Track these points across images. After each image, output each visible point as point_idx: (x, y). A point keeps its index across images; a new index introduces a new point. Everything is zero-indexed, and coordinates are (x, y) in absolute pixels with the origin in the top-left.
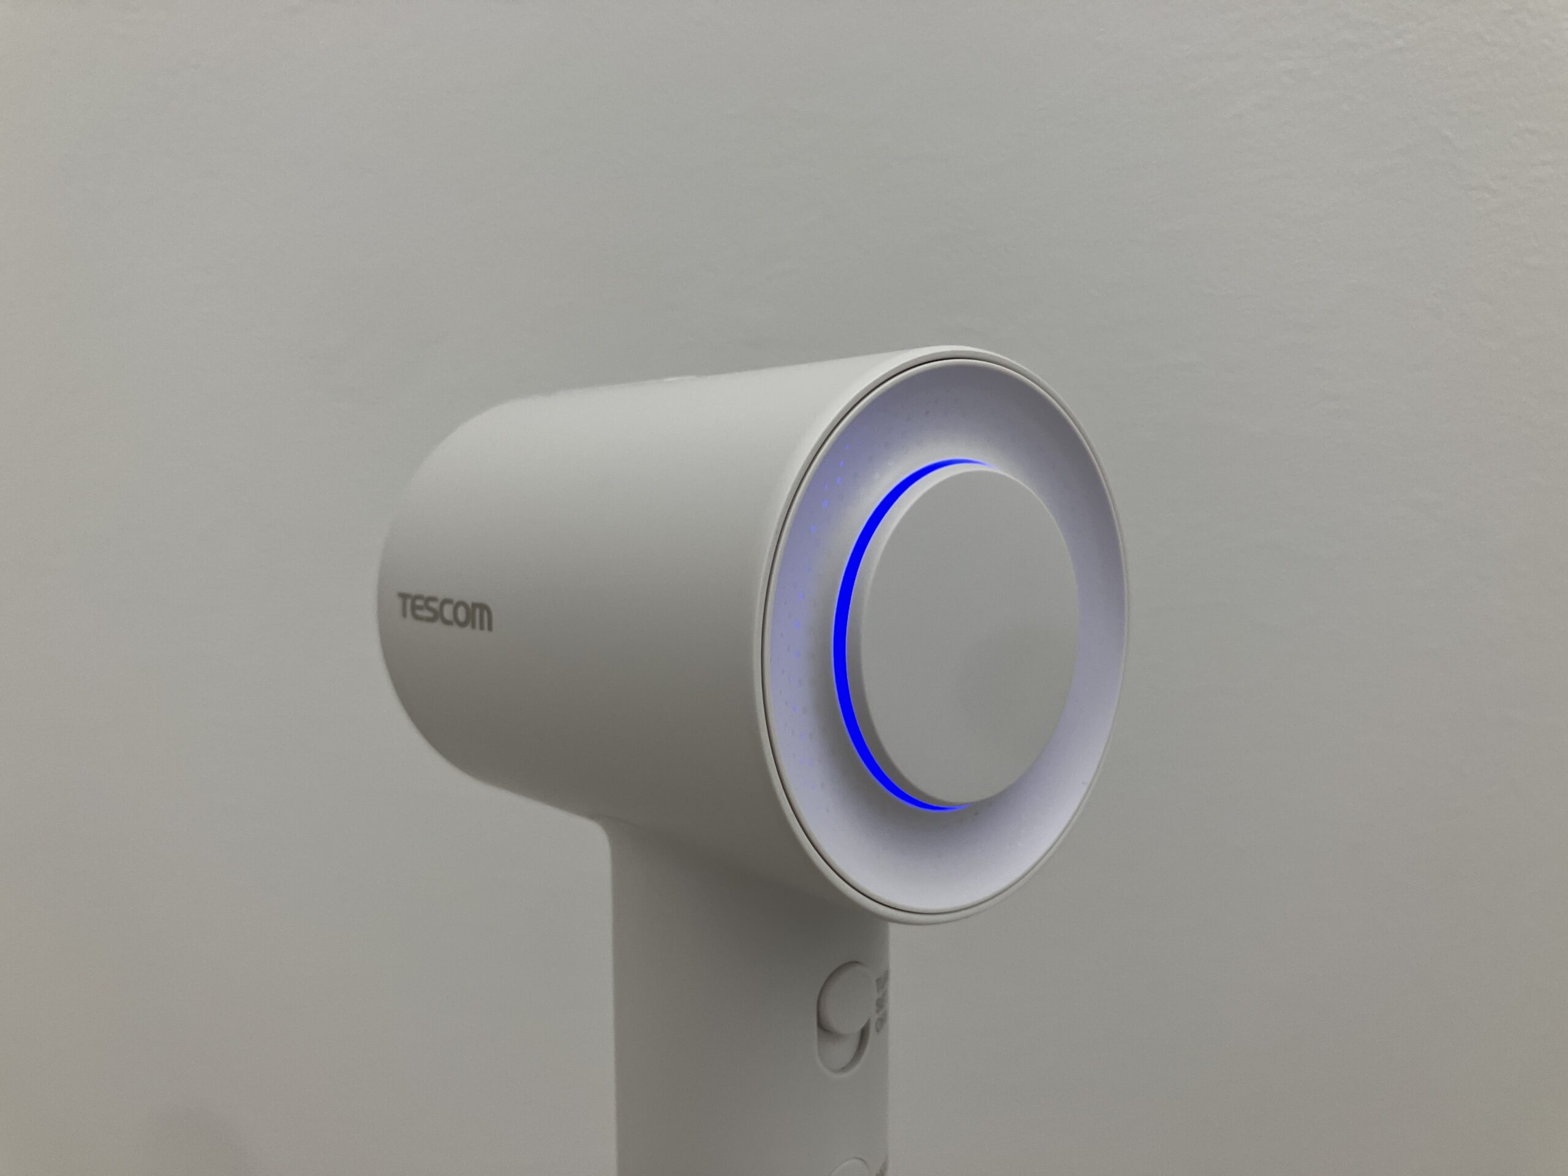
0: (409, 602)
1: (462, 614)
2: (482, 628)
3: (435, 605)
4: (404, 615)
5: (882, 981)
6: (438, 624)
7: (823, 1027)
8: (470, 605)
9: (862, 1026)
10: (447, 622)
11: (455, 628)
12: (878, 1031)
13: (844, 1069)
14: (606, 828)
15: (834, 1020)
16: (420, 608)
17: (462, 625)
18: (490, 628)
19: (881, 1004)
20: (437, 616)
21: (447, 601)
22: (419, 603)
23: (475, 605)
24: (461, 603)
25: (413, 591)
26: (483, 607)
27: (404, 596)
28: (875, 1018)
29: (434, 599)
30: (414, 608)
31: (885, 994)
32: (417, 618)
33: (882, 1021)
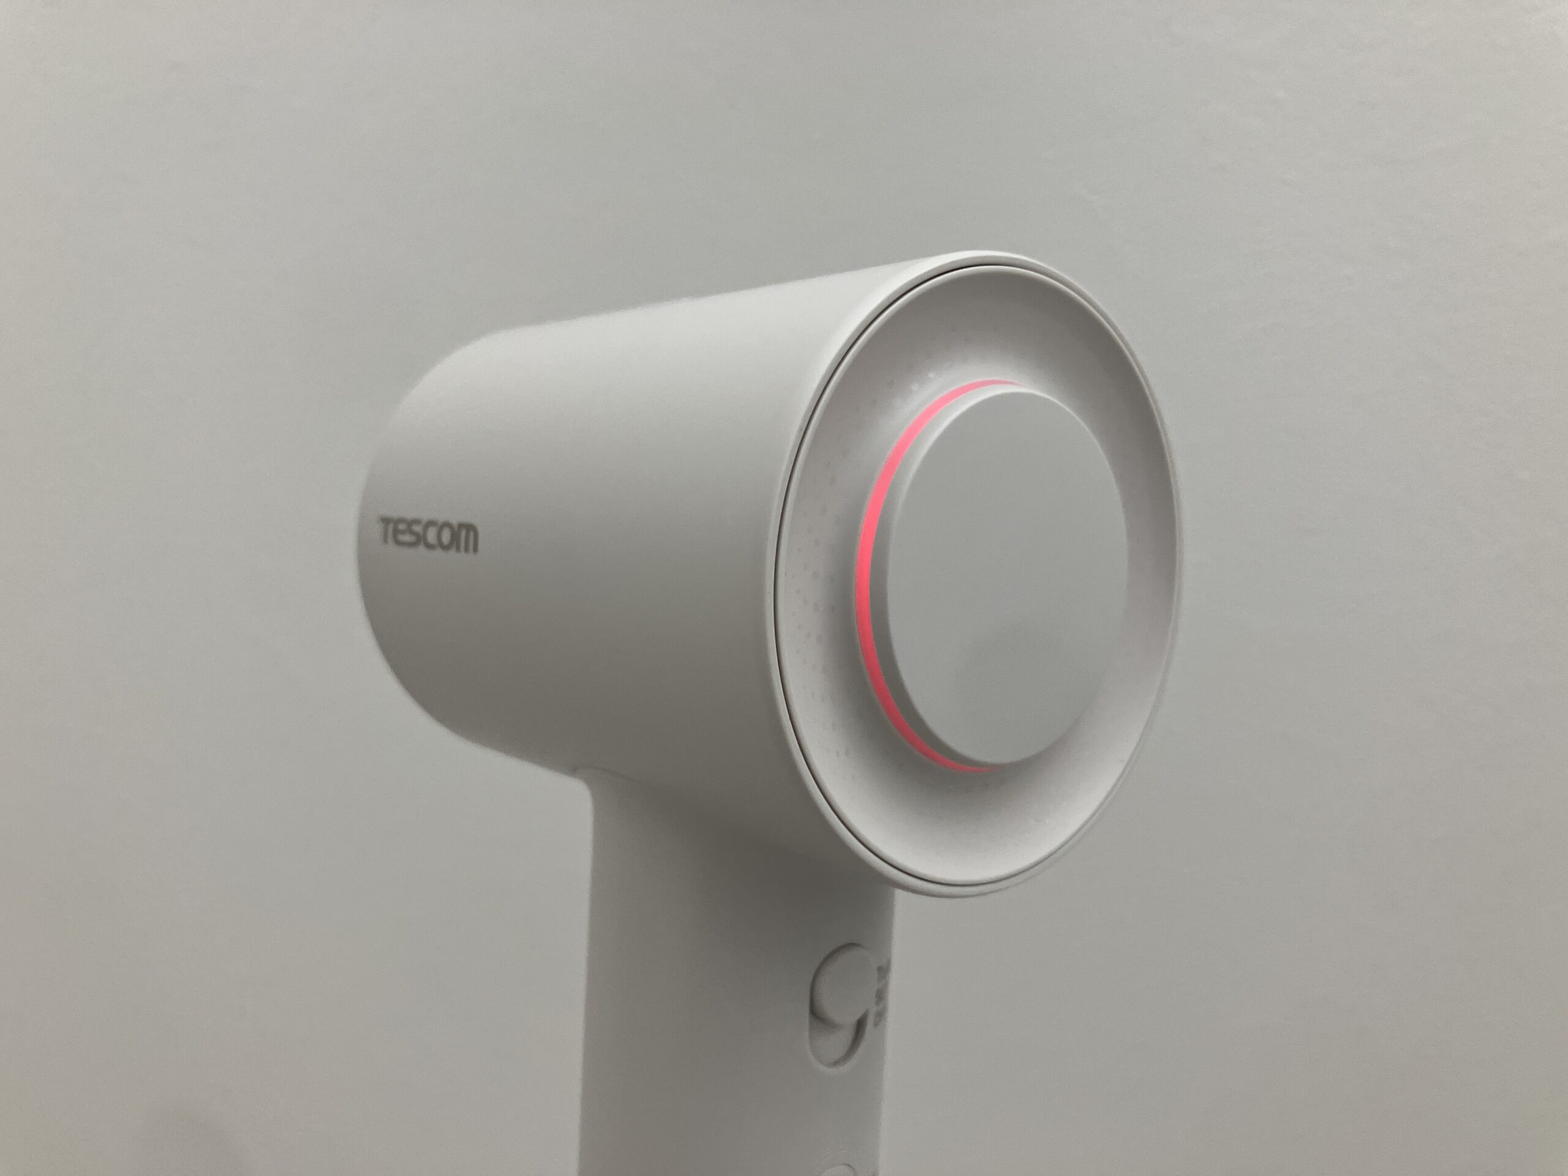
0: (391, 528)
1: (446, 537)
2: (467, 550)
3: (417, 528)
4: (385, 540)
5: (883, 971)
6: (421, 549)
7: (816, 1015)
8: (456, 529)
9: (857, 1017)
10: (429, 546)
11: (439, 553)
12: (876, 1025)
13: (836, 1063)
14: (589, 782)
15: (829, 1005)
16: (403, 532)
17: (446, 548)
18: (475, 550)
19: (881, 996)
20: (420, 540)
21: (431, 523)
22: (402, 527)
23: (461, 526)
24: (447, 524)
25: (395, 514)
26: (470, 528)
27: (386, 521)
28: (873, 1010)
29: (416, 522)
30: (396, 532)
31: (886, 986)
32: (399, 543)
33: (881, 1015)
